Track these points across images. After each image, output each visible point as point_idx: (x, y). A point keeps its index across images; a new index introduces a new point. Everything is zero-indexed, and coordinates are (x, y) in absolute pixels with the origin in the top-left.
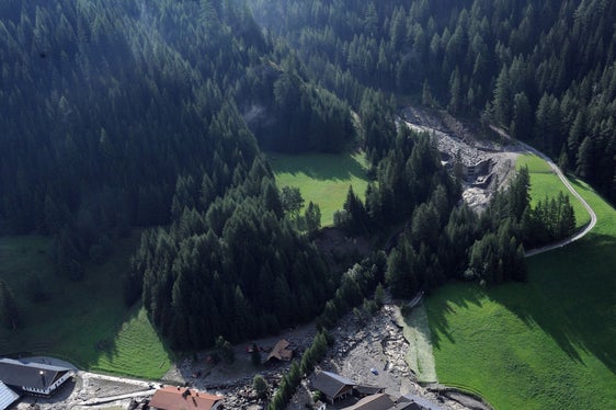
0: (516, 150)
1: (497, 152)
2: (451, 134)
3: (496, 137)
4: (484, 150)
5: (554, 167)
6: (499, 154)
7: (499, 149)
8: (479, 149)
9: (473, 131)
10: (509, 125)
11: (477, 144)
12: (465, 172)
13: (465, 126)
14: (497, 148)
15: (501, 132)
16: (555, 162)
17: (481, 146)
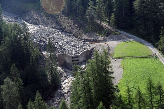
0: (118, 39)
1: (100, 41)
2: (63, 30)
3: (100, 29)
4: (89, 41)
5: (154, 51)
6: (101, 43)
7: (102, 39)
8: (85, 40)
9: (81, 26)
10: (109, 17)
11: (85, 37)
12: (69, 61)
13: (74, 23)
14: (100, 38)
15: (105, 24)
16: (156, 47)
17: (87, 38)
